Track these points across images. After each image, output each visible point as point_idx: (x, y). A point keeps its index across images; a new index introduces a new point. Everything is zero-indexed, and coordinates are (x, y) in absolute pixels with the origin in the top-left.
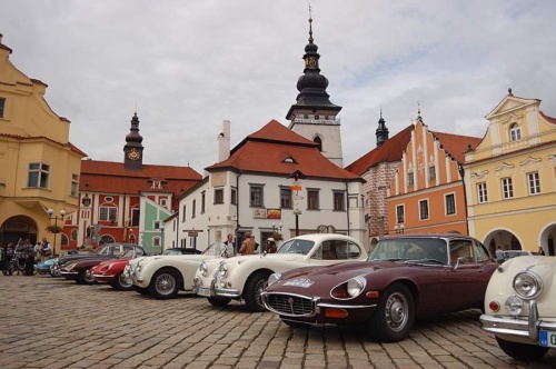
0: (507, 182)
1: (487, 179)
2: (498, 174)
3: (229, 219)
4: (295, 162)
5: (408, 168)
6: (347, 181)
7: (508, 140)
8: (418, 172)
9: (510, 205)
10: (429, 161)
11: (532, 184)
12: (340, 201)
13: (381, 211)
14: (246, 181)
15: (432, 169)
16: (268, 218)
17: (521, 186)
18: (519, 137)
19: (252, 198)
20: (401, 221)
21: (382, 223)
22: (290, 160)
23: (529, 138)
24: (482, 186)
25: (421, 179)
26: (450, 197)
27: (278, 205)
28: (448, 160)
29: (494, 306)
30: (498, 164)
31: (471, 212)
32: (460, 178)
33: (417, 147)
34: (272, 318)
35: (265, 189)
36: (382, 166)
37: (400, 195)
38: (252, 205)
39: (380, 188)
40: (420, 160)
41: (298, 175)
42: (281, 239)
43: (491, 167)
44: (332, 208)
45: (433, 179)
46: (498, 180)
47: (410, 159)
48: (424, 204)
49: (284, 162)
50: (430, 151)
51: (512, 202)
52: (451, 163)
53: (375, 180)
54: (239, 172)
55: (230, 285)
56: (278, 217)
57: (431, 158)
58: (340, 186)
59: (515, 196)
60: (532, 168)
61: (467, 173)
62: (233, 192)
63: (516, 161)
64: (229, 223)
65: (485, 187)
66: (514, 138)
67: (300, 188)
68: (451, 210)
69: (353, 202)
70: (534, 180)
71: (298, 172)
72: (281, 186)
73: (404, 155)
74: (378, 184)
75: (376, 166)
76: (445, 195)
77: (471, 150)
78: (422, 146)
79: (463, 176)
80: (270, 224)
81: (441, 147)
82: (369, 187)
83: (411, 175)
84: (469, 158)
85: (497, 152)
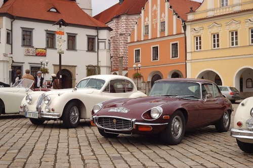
0: (216, 37)
1: (202, 33)
2: (210, 30)
3: (5, 55)
4: (58, 11)
5: (145, 21)
6: (98, 29)
7: (219, 6)
8: (152, 25)
9: (216, 53)
10: (161, 17)
11: (233, 39)
12: (92, 44)
13: (121, 52)
14: (19, 25)
15: (163, 23)
16: (36, 55)
17: (225, 40)
18: (227, 5)
19: (24, 39)
20: (137, 61)
21: (121, 62)
22: (55, 10)
23: (234, 6)
24: (198, 39)
25: (154, 30)
26: (175, 46)
27: (44, 46)
28: (175, 17)
29: (239, 124)
30: (210, 23)
31: (189, 57)
32: (183, 31)
33: (152, 6)
34: (93, 132)
35: (34, 33)
36: (123, 18)
37: (138, 41)
38: (24, 45)
39: (121, 35)
40: (154, 16)
41: (62, 23)
42: (47, 72)
43: (205, 25)
44: (86, 49)
45: (163, 31)
46: (210, 35)
47: (146, 15)
48: (156, 49)
49: (49, 11)
50: (162, 10)
51: (218, 51)
52: (177, 20)
53: (117, 29)
54: (13, 18)
55: (53, 110)
56: (44, 55)
57: (163, 15)
58: (93, 33)
59: (220, 47)
60: (233, 27)
61: (188, 28)
62: (8, 34)
63: (223, 21)
64: (6, 59)
65: (200, 39)
66: (223, 5)
67: (63, 34)
68: (175, 54)
69: (102, 45)
70: (234, 36)
71: (62, 20)
72: (47, 31)
73: (143, 11)
74: (120, 31)
75: (118, 17)
76: (171, 43)
77: (192, 11)
78: (157, 5)
79: (185, 30)
80: (38, 60)
81: (171, 7)
82: (113, 33)
83: (147, 26)
84: (190, 17)
85: (210, 14)
